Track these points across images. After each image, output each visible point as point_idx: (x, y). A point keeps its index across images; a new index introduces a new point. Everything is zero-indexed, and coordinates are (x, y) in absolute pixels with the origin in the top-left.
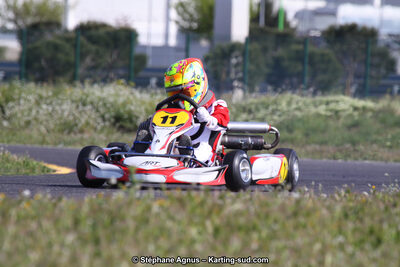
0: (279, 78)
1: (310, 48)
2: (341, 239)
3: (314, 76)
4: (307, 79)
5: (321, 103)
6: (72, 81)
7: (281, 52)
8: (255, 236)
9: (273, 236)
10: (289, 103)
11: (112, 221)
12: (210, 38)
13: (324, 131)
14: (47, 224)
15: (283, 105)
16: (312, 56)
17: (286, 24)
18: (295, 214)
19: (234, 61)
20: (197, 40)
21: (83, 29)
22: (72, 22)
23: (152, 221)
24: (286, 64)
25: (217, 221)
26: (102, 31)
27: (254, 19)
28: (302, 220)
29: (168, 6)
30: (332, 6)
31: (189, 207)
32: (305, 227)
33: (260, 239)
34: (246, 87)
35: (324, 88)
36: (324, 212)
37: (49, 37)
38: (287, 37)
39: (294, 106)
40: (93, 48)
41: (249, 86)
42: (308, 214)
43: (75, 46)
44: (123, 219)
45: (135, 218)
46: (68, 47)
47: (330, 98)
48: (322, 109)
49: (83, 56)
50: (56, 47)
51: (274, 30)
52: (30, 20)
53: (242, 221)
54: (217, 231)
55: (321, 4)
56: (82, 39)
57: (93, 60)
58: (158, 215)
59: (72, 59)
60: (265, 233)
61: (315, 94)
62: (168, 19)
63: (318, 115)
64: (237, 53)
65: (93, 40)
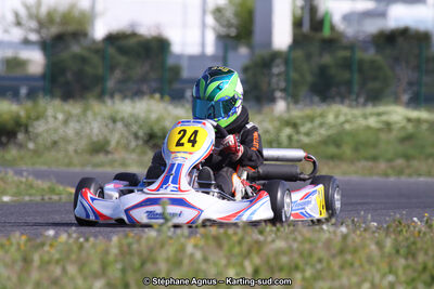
0: (325, 87)
1: (359, 55)
2: (391, 278)
3: (363, 84)
4: (356, 88)
5: (372, 114)
6: (101, 96)
7: (327, 59)
8: (298, 276)
9: (317, 277)
10: (337, 116)
11: (143, 264)
12: (250, 46)
13: (375, 145)
14: (72, 269)
15: (330, 118)
16: (361, 63)
17: (332, 28)
18: (342, 251)
19: (276, 70)
20: (235, 48)
21: (112, 39)
22: (100, 31)
23: (186, 262)
24: (333, 71)
25: (257, 260)
26: (132, 41)
27: (297, 24)
28: (349, 257)
29: (204, 12)
30: (381, 7)
31: (226, 247)
32: (352, 265)
33: (304, 279)
34: (290, 99)
35: (375, 97)
36: (373, 247)
37: (76, 49)
38: (333, 42)
39: (342, 119)
40: (123, 59)
41: (293, 97)
42: (355, 251)
43: (103, 58)
44: (154, 262)
45: (167, 260)
46: (96, 59)
47: (381, 109)
48: (372, 122)
49: (112, 68)
50: (83, 60)
51: (318, 35)
52: (54, 30)
53: (284, 260)
54: (256, 271)
55: (370, 6)
56: (111, 51)
57: (124, 72)
58: (192, 255)
59: (100, 71)
60: (309, 273)
61: (365, 105)
62: (204, 25)
63: (368, 128)
64: (278, 61)
65: (123, 51)
